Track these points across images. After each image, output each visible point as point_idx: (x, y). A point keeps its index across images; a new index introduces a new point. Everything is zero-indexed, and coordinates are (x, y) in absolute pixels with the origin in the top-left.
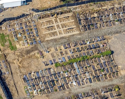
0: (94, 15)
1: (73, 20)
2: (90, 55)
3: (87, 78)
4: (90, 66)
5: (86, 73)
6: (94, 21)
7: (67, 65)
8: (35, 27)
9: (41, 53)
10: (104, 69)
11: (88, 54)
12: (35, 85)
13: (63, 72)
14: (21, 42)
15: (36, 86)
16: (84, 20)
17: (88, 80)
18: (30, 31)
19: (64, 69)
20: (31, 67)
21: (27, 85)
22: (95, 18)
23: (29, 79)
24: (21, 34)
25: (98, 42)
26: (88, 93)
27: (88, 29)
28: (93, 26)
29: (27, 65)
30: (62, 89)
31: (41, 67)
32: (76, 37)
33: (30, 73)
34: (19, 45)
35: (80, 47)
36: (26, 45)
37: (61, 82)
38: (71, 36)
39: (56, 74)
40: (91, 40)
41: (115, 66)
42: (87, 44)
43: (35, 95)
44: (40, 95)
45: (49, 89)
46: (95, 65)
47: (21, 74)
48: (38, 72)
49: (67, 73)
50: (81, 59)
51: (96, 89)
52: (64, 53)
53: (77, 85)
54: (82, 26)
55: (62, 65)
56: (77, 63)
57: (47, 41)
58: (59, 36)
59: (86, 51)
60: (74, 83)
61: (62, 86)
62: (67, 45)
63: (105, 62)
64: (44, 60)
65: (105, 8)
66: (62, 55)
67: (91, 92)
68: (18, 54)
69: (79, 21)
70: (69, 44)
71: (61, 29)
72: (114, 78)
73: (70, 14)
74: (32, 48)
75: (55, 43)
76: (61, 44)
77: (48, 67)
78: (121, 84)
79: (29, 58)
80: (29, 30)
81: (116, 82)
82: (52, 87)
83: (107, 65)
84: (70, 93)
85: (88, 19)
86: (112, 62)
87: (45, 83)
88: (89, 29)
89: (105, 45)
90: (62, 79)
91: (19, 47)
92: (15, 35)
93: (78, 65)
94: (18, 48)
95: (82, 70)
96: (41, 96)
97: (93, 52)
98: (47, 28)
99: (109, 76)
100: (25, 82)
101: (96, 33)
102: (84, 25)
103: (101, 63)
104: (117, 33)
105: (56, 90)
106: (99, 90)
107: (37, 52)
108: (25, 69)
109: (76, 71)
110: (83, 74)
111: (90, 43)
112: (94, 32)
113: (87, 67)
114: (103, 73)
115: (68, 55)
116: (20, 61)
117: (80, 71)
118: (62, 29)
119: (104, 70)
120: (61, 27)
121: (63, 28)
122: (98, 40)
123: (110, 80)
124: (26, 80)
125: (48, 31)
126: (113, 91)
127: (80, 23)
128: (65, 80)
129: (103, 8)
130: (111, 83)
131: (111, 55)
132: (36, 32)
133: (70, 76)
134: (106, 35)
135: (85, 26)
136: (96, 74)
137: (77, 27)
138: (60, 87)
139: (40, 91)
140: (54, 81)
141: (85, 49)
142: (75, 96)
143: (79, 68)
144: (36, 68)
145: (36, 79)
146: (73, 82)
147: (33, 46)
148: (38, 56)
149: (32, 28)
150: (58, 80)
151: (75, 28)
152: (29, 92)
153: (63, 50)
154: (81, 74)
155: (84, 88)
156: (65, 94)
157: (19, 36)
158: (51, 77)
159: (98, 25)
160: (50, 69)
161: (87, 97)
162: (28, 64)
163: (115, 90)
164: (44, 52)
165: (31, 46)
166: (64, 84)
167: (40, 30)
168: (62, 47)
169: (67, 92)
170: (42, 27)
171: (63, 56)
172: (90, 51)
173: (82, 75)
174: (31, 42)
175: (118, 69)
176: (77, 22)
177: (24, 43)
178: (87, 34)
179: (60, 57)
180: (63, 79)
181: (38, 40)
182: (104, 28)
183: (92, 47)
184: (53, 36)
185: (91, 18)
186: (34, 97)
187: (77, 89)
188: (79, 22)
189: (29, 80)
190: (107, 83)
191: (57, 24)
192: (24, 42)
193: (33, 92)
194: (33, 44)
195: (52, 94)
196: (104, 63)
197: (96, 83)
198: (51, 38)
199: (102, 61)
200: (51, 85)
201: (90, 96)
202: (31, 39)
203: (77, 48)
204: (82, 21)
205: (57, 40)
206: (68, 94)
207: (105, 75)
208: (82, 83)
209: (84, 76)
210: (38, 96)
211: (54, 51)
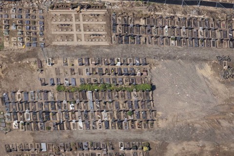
0: (140, 21)
1: (105, 23)
2: (117, 85)
3: (104, 119)
4: (113, 101)
5: (103, 111)
6: (138, 31)
7: (76, 91)
8: (42, 20)
9: (40, 63)
10: (133, 111)
11: (114, 82)
12: (18, 112)
13: (67, 102)
14: (12, 39)
15: (18, 114)
16: (122, 25)
17: (103, 123)
18: (31, 24)
19: (70, 97)
20: (18, 82)
21: (4, 109)
22: (140, 26)
23: (11, 100)
24: (17, 26)
25: (135, 66)
26: (98, 145)
27: (124, 42)
28: (134, 39)
29: (13, 78)
30: (59, 128)
31: (34, 86)
32: (102, 51)
33: (15, 91)
34: (8, 43)
35: (104, 67)
36: (20, 46)
37: (59, 117)
38: (94, 46)
39: (55, 102)
40: (124, 61)
41: (153, 111)
42: (117, 65)
43: (14, 128)
44: (21, 130)
45: (39, 124)
46: (121, 101)
48: (28, 93)
49: (73, 105)
50: (100, 87)
51: (113, 140)
52: (76, 71)
53: (85, 128)
54: (117, 36)
55: (69, 91)
56: (92, 92)
57: (55, 46)
58: (75, 43)
59: (112, 76)
60: (80, 124)
61: (60, 123)
62: (85, 60)
63: (138, 101)
64: (41, 76)
65: (160, 14)
66: (72, 74)
67: (103, 143)
68: (4, 57)
69: (113, 25)
70: (88, 59)
71: (81, 33)
72: (146, 129)
73: (102, 12)
74: (28, 52)
75: (66, 53)
76: (76, 56)
77: (45, 88)
78: (154, 142)
79: (19, 67)
80: (31, 22)
81: (147, 136)
82: (44, 122)
83: (140, 106)
84: (69, 137)
85: (128, 25)
86: (149, 104)
87: (35, 113)
88: (127, 41)
89: (145, 73)
90: (62, 112)
91: (8, 46)
92: (6, 26)
93: (94, 96)
94: (5, 47)
95: (98, 106)
96: (22, 133)
97: (122, 81)
98: (60, 26)
99: (138, 124)
100: (3, 103)
101: (136, 51)
102: (120, 34)
103: (131, 100)
104: (169, 58)
105: (49, 128)
106: (117, 143)
107: (34, 59)
108: (8, 84)
109: (89, 105)
110: (98, 111)
111: (121, 64)
112: (133, 49)
113: (107, 103)
114: (130, 118)
115: (82, 77)
116: (3, 68)
117: (95, 106)
118: (83, 33)
119: (133, 113)
120: (82, 28)
121: (84, 30)
122: (136, 62)
123: (139, 131)
124: (5, 101)
125: (61, 30)
126: (138, 150)
127: (114, 30)
128: (66, 115)
129: (157, 13)
130: (138, 136)
131: (150, 91)
132: (40, 28)
133: (77, 110)
134: (150, 57)
135: (121, 37)
136: (118, 117)
137: (108, 34)
138: (57, 124)
139: (22, 124)
140: (49, 112)
141: (112, 72)
142: (77, 144)
143: (93, 101)
144: (25, 86)
145: (21, 102)
146: (78, 121)
147: (30, 50)
148: (35, 66)
149: (36, 20)
150: (56, 113)
151: (104, 35)
152: (6, 121)
153: (77, 67)
154: (95, 111)
155: (94, 135)
156: (61, 137)
157: (13, 28)
158: (47, 106)
159: (143, 39)
160: (47, 92)
161: (95, 149)
162: (15, 76)
163: (142, 149)
164: (44, 64)
165: (27, 49)
166: (63, 122)
167: (48, 27)
168: (76, 62)
169: (66, 136)
170: (53, 23)
171: (74, 76)
172: (119, 78)
173: (96, 113)
174: (28, 41)
175: (155, 116)
176: (110, 26)
177: (17, 42)
178: (120, 50)
179: (69, 76)
180: (64, 113)
181: (41, 42)
182: (150, 45)
183: (123, 72)
184: (66, 40)
185: (134, 26)
186: (11, 130)
187: (82, 134)
188: (114, 28)
189: (10, 103)
190: (132, 134)
191: (78, 23)
192: (18, 40)
193: (12, 123)
194: (30, 46)
195: (41, 133)
196: (135, 101)
197: (115, 130)
198: (62, 43)
199: (134, 98)
200: (43, 118)
201: (101, 149)
202: (30, 37)
203: (99, 69)
204: (118, 27)
205: (71, 48)
206: (66, 138)
207: (133, 121)
208: (94, 126)
209: (98, 116)
210: (18, 131)
211: (62, 66)
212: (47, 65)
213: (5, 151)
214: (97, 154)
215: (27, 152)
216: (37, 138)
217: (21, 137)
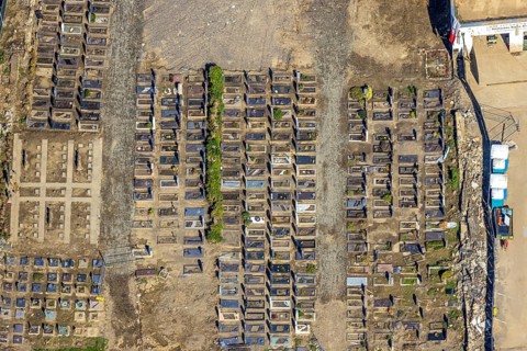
0: (42, 77)
1: (45, 142)
2: (207, 131)
3: (290, 164)
5: (268, 164)
6: (67, 82)
8: (31, 261)
9: (141, 272)
11: (198, 138)
12: (268, 323)
13: (244, 228)
14: (79, 320)
15: (272, 323)
16: (52, 110)
17: (299, 166)
18: (43, 282)
19: (232, 223)
20: (192, 317)
21: (261, 348)
22: (54, 78)
23: (237, 334)
24: (44, 309)
25: (155, 96)
26: (351, 181)
27: (96, 112)
28: (87, 91)
29: (180, 327)
30: (310, 250)
31: (202, 287)
32: (116, 153)
33: (214, 325)
34: (89, 329)
35: (157, 153)
36: (98, 306)
37: (283, 246)
38: (105, 167)
39: (244, 251)
40: (144, 113)
42: (153, 128)
43: (308, 332)
44: (314, 320)
45: (299, 286)
48: (221, 300)
49: (253, 218)
51: (343, 152)
52: (167, 205)
53: (311, 201)
54: (78, 123)
57: (101, 239)
58: (95, 203)
59: (181, 140)
60: (300, 208)
62: (139, 187)
63: (246, 97)
64: (178, 271)
65: (30, 34)
66: (175, 214)
67: (350, 171)
68: (121, 341)
70: (135, 180)
71: (69, 188)
72: (318, 91)
73: (18, 145)
74: (112, 293)
75: (119, 222)
76: (127, 201)
77: (209, 266)
78: (348, 78)
79: (150, 312)
80: (36, 281)
81: (334, 90)
83: (258, 95)
84: (333, 232)
85: (52, 99)
86: (254, 79)
87: (272, 292)
88: (95, 106)
89: (177, 78)
91: (96, 330)
92: (44, 330)
93: (231, 178)
94: (101, 335)
95: (257, 171)
96: (320, 318)
98: (50, 226)
99: (304, 102)
101: (117, 91)
102: (75, 116)
103: (243, 110)
104: (139, 31)
105: (310, 268)
106: (349, 146)
107: (132, 284)
108: (195, 336)
109: (254, 189)
112: (113, 95)
113: (250, 154)
114: (288, 116)
115: (182, 195)
116: (153, 343)
117: (256, 178)
118: (69, 185)
120: (58, 185)
121: (64, 180)
122: (147, 93)
123: (321, 103)
125: (61, 226)
126: (368, 109)
127: (64, 126)
128: (278, 233)
129: (28, 40)
130: (334, 103)
133: (265, 212)
134: (136, 67)
135: (80, 115)
136: (284, 137)
137: (74, 139)
138: (300, 252)
140: (269, 264)
141: (172, 139)
142: (350, 219)
144: (203, 303)
146: (294, 212)
147: (107, 288)
148: (151, 283)
149: (30, 272)
150: (271, 251)
151: (76, 146)
152: (290, 347)
153: (156, 204)
154: (270, 180)
155: (329, 185)
156: (333, 248)
158: (254, 268)
160: (217, 262)
162: (175, 321)
164: (145, 264)
165: (106, 293)
166: (294, 241)
167: (50, 250)
168: (143, 204)
169: (329, 239)
170: (41, 239)
171: (181, 210)
172: (185, 128)
173: (274, 177)
174: (87, 290)
175: (284, 70)
176: (54, 133)
177: (87, 312)
178: (115, 121)
179: (181, 220)
180: (271, 237)
181: (89, 266)
182: (106, 65)
183: (172, 119)
184: (88, 217)
186: (313, 339)
187: (325, 208)
188: (58, 127)
189: (243, 336)
190: (329, 116)
191: (43, 192)
192: (82, 308)
193: (295, 336)
195: (322, 283)
196: (246, 104)
197: (318, 147)
198: (95, 227)
199: (240, 105)
200: (284, 277)
202: (76, 285)
203: (162, 163)
204: (55, 118)
205: (106, 211)
206: (336, 238)
207: (296, 111)
208: (306, 185)
209: (282, 173)
210: (316, 326)
211: (153, 231)
212: (150, 260)
214: (375, 185)
215: (368, 313)
216: (335, 291)
217: (331, 322)
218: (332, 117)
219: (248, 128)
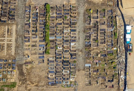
3: (69, 32)
5: (63, 32)
6: (6, 9)
9: (26, 63)
12: (62, 77)
14: (9, 77)
15: (64, 77)
16: (1, 17)
17: (71, 32)
19: (52, 49)
20: (41, 76)
21: (60, 84)
22: (2, 8)
23: (54, 80)
25: (31, 13)
26: (87, 36)
27: (14, 17)
28: (11, 11)
29: (38, 78)
30: (75, 56)
31: (44, 67)
32: (19, 29)
33: (47, 78)
34: (12, 80)
35: (31, 29)
36: (14, 73)
37: (67, 55)
38: (16, 33)
39: (56, 57)
40: (27, 18)
42: (30, 22)
43: (74, 80)
45: (71, 67)
47: (45, 86)
48: (49, 71)
49: (58, 47)
50: (48, 30)
51: (84, 28)
52: (34, 44)
53: (75, 42)
57: (15, 54)
59: (38, 25)
60: (72, 44)
62: (26, 39)
63: (57, 13)
66: (36, 46)
67: (86, 33)
68: (21, 83)
69: (1, 22)
70: (25, 37)
71: (6, 39)
72: (77, 11)
74: (18, 69)
75: (20, 49)
76: (23, 43)
77: (46, 61)
78: (86, 7)
79: (29, 74)
81: (81, 10)
83: (60, 12)
84: (81, 51)
85: (1, 14)
86: (59, 8)
87: (64, 68)
91: (14, 80)
93: (52, 36)
95: (60, 34)
96: (77, 76)
97: (42, 20)
99: (73, 14)
101: (20, 11)
105: (75, 61)
106: (86, 26)
107: (24, 67)
108: (42, 81)
109: (59, 39)
111: (29, 19)
113: (57, 29)
114: (68, 18)
115: (38, 41)
116: (30, 83)
117: (59, 36)
120: (3, 38)
121: (5, 37)
122: (28, 12)
123: (78, 14)
125: (4, 50)
126: (91, 16)
127: (5, 21)
128: (66, 51)
130: (82, 15)
132: (2, 61)
133: (62, 46)
134: (25, 4)
135: (9, 18)
136: (67, 24)
137: (8, 25)
140: (63, 60)
142: (86, 47)
143: (56, 36)
144: (44, 72)
146: (70, 45)
148: (29, 66)
150: (64, 57)
151: (8, 27)
152: (69, 84)
153: (31, 43)
155: (80, 38)
156: (81, 55)
158: (59, 62)
160: (48, 60)
161: (90, 38)
162: (36, 77)
163: (90, 13)
164: (28, 61)
165: (16, 69)
166: (70, 54)
168: (27, 43)
169: (80, 53)
171: (38, 45)
172: (39, 22)
173: (64, 35)
174: (11, 68)
175: (67, 5)
177: (11, 75)
178: (19, 20)
179: (38, 48)
180: (64, 53)
181: (12, 61)
182: (17, 4)
183: (35, 19)
184: (11, 47)
186: (75, 82)
187: (79, 44)
188: (3, 22)
190: (80, 18)
193: (70, 81)
195: (78, 66)
197: (77, 27)
198: (13, 50)
199: (55, 15)
201: (90, 35)
202: (8, 67)
203: (33, 32)
204: (2, 19)
205: (16, 46)
206: (82, 53)
208: (74, 37)
209: (67, 34)
210: (76, 78)
211: (29, 51)
212: (29, 59)
213: (90, 86)
214: (93, 37)
215: (91, 74)
216: (82, 68)
217: (80, 77)
218: (81, 18)
219: (57, 21)
